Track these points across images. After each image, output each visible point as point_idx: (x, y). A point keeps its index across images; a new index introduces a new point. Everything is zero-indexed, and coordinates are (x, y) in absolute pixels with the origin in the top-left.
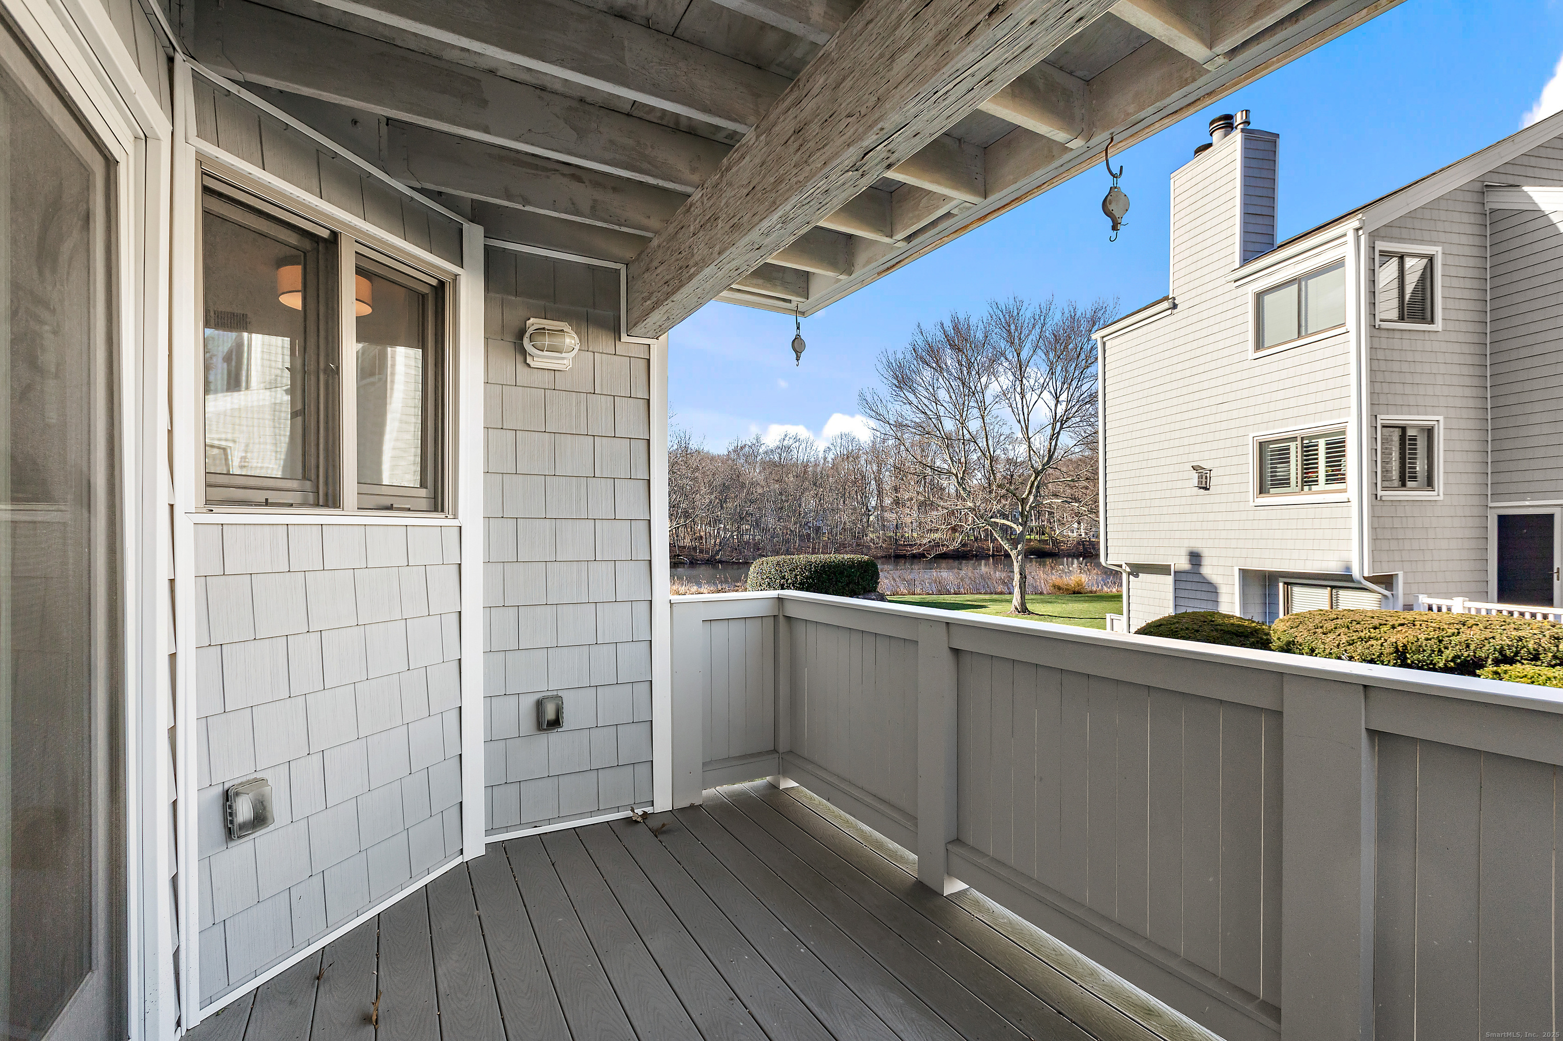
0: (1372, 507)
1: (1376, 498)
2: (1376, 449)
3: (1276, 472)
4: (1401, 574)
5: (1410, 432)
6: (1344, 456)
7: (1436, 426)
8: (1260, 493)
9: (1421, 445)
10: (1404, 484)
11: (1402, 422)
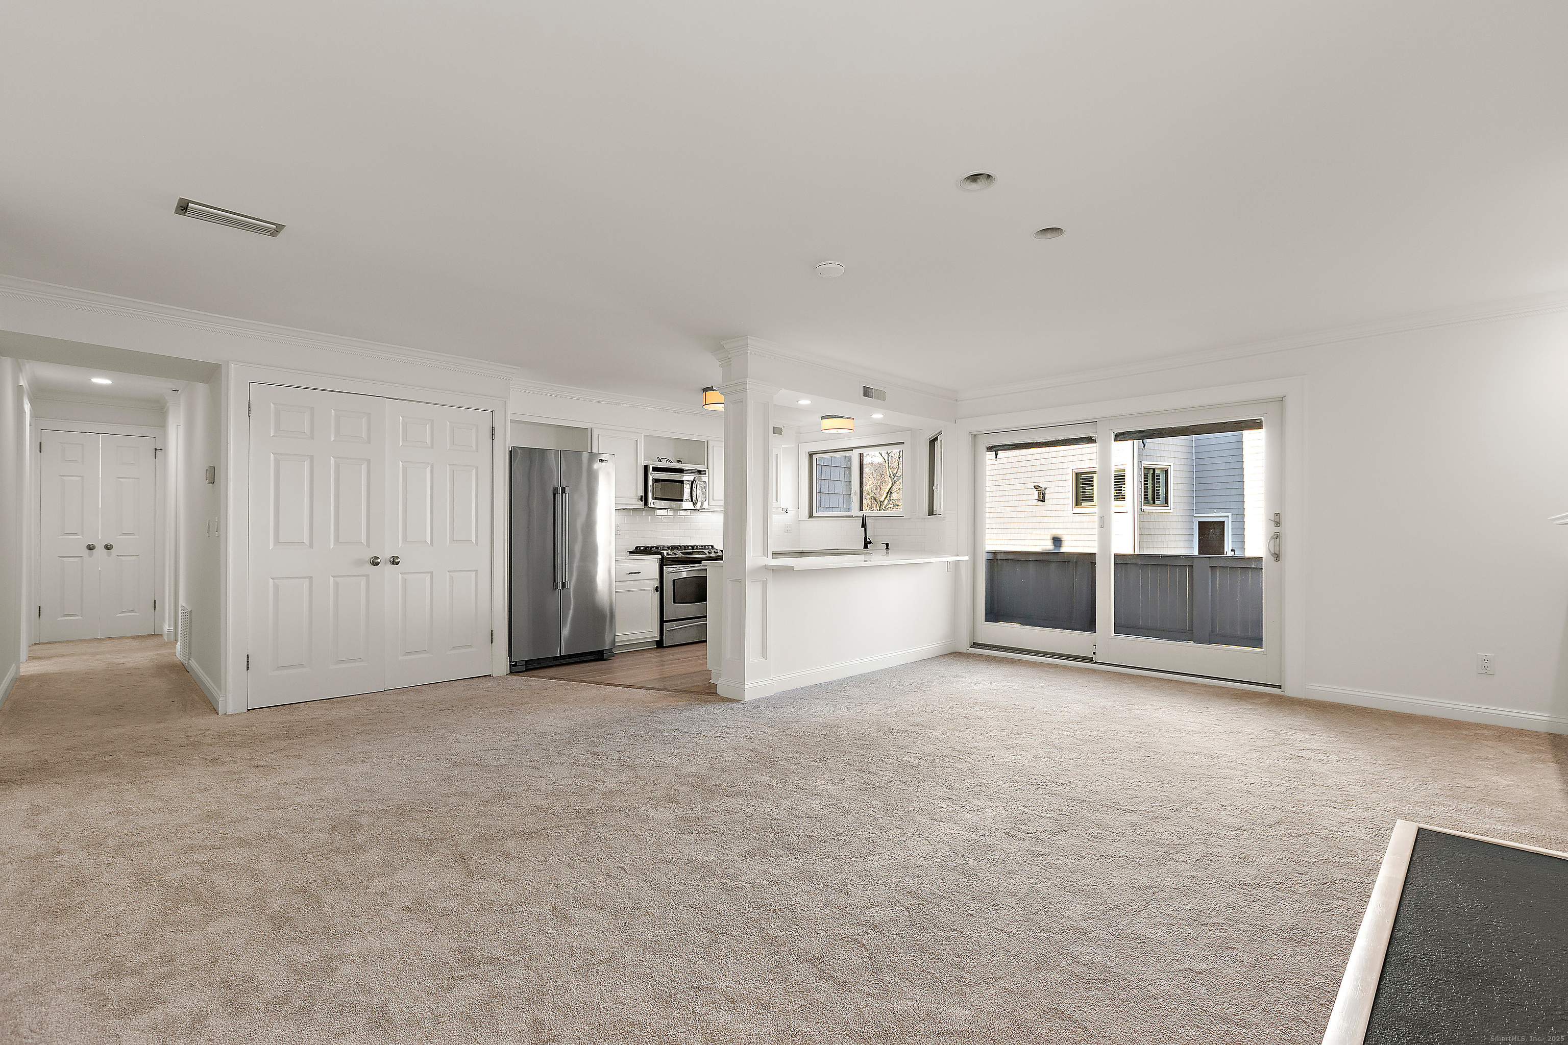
0: (1139, 516)
1: (1141, 511)
2: (1142, 482)
3: (1085, 492)
5: (1157, 472)
6: (1124, 484)
7: (1170, 468)
8: (1076, 505)
9: (1162, 478)
10: (1154, 503)
11: (1153, 467)
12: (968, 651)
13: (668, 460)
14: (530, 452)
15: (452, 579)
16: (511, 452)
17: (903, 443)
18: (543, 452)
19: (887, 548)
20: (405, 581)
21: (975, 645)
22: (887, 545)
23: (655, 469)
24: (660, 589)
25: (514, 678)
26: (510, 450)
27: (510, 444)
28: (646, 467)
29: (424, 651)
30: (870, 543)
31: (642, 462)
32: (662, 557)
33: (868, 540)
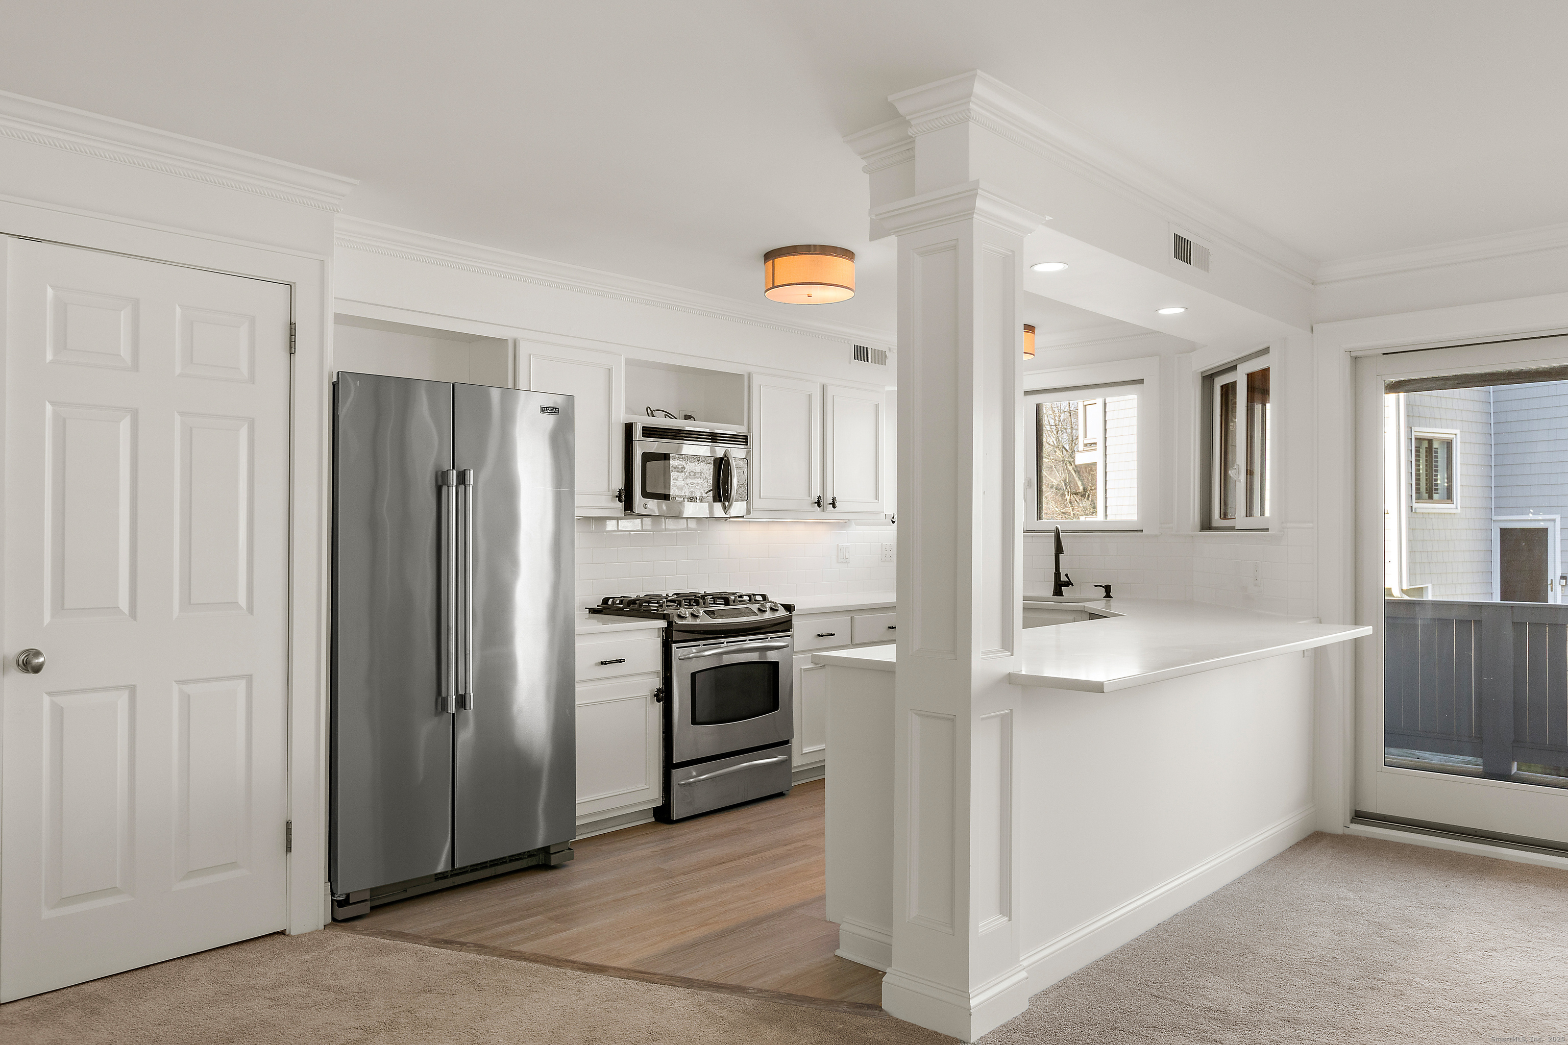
0: (1409, 519)
1: (1412, 511)
2: (1411, 461)
4: (1430, 586)
5: (1435, 445)
7: (1454, 439)
9: (1443, 455)
10: (1431, 497)
11: (1429, 436)
12: (1347, 831)
13: (668, 415)
14: (377, 383)
15: (186, 699)
16: (335, 386)
17: (1141, 381)
18: (406, 385)
19: (1108, 595)
20: (58, 713)
21: (1359, 816)
22: (1108, 589)
23: (648, 432)
24: (664, 695)
25: (345, 938)
26: (335, 379)
27: (333, 365)
28: (629, 429)
29: (113, 891)
30: (1068, 584)
31: (621, 417)
32: (670, 624)
33: (1063, 578)
